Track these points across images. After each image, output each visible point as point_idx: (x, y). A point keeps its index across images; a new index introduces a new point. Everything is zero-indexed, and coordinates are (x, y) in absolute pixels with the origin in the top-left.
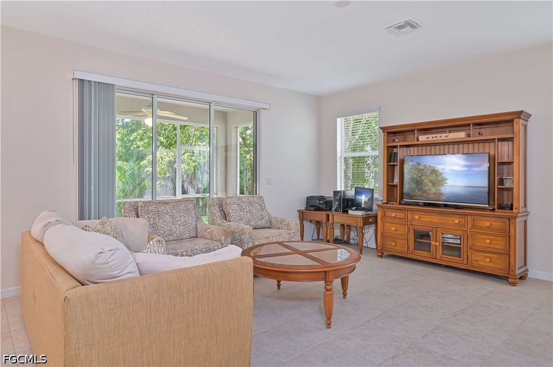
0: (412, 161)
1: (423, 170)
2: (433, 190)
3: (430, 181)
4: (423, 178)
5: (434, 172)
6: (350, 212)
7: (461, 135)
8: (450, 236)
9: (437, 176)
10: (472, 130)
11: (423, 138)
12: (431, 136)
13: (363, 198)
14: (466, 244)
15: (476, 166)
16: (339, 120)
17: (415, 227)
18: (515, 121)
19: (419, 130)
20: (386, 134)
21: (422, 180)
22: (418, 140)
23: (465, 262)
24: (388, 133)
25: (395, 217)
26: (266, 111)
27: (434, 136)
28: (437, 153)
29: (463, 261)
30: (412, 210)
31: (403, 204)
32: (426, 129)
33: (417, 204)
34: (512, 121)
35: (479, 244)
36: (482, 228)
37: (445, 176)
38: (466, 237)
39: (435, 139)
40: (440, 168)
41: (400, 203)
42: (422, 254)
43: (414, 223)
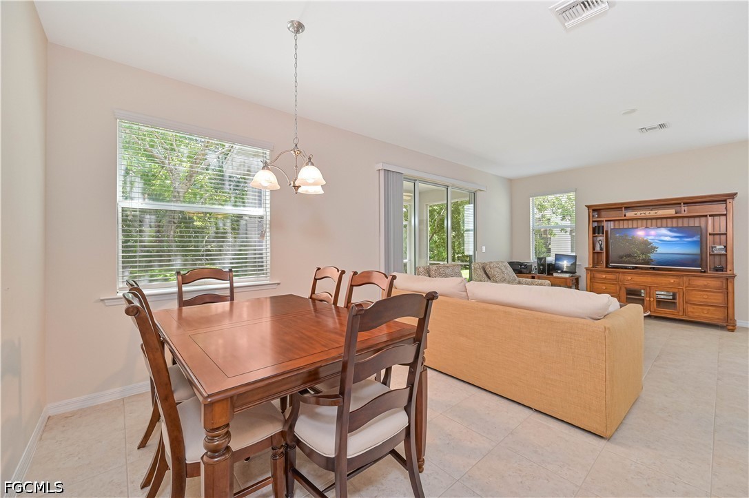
1: (631, 240)
2: (642, 256)
6: (555, 275)
8: (663, 293)
9: (646, 245)
10: (684, 208)
11: (630, 214)
12: (639, 213)
13: (565, 264)
14: (681, 300)
15: (687, 237)
16: (531, 199)
17: (626, 286)
18: (729, 201)
19: (625, 208)
20: (591, 211)
22: (625, 216)
23: (681, 313)
24: (593, 210)
25: (605, 279)
26: (482, 192)
27: (642, 212)
29: (679, 312)
30: (623, 273)
31: (610, 268)
32: (633, 206)
33: (627, 268)
34: (725, 201)
35: (695, 299)
36: (698, 286)
37: (654, 245)
38: (682, 294)
39: (642, 215)
41: (607, 267)
43: (626, 282)
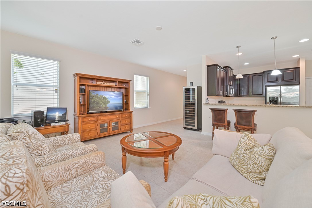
0: (94, 93)
1: (100, 97)
2: (104, 106)
3: (103, 102)
4: (99, 101)
5: (104, 98)
6: (52, 125)
7: (114, 84)
9: (106, 100)
11: (99, 83)
12: (102, 83)
17: (101, 123)
18: (129, 83)
19: (97, 79)
21: (99, 102)
22: (97, 84)
24: (80, 77)
25: (90, 121)
28: (105, 90)
29: (119, 130)
30: (99, 115)
31: (90, 114)
32: (100, 79)
33: (98, 113)
34: (128, 83)
36: (124, 117)
37: (109, 100)
39: (104, 84)
40: (107, 96)
41: (87, 114)
42: (104, 134)
